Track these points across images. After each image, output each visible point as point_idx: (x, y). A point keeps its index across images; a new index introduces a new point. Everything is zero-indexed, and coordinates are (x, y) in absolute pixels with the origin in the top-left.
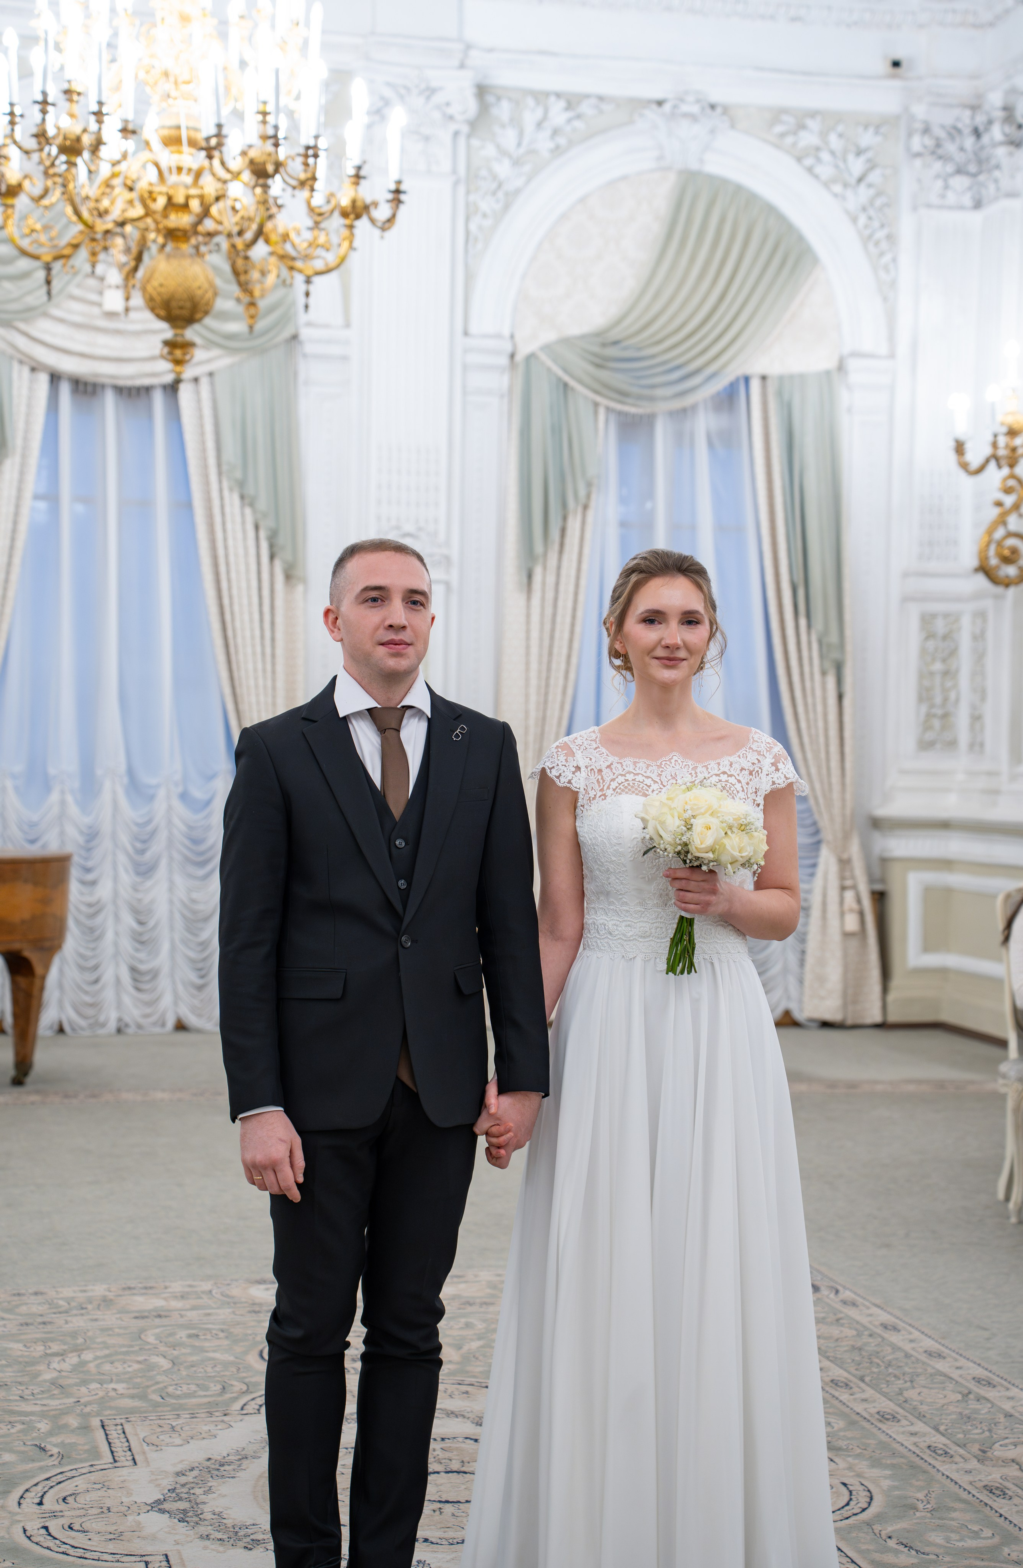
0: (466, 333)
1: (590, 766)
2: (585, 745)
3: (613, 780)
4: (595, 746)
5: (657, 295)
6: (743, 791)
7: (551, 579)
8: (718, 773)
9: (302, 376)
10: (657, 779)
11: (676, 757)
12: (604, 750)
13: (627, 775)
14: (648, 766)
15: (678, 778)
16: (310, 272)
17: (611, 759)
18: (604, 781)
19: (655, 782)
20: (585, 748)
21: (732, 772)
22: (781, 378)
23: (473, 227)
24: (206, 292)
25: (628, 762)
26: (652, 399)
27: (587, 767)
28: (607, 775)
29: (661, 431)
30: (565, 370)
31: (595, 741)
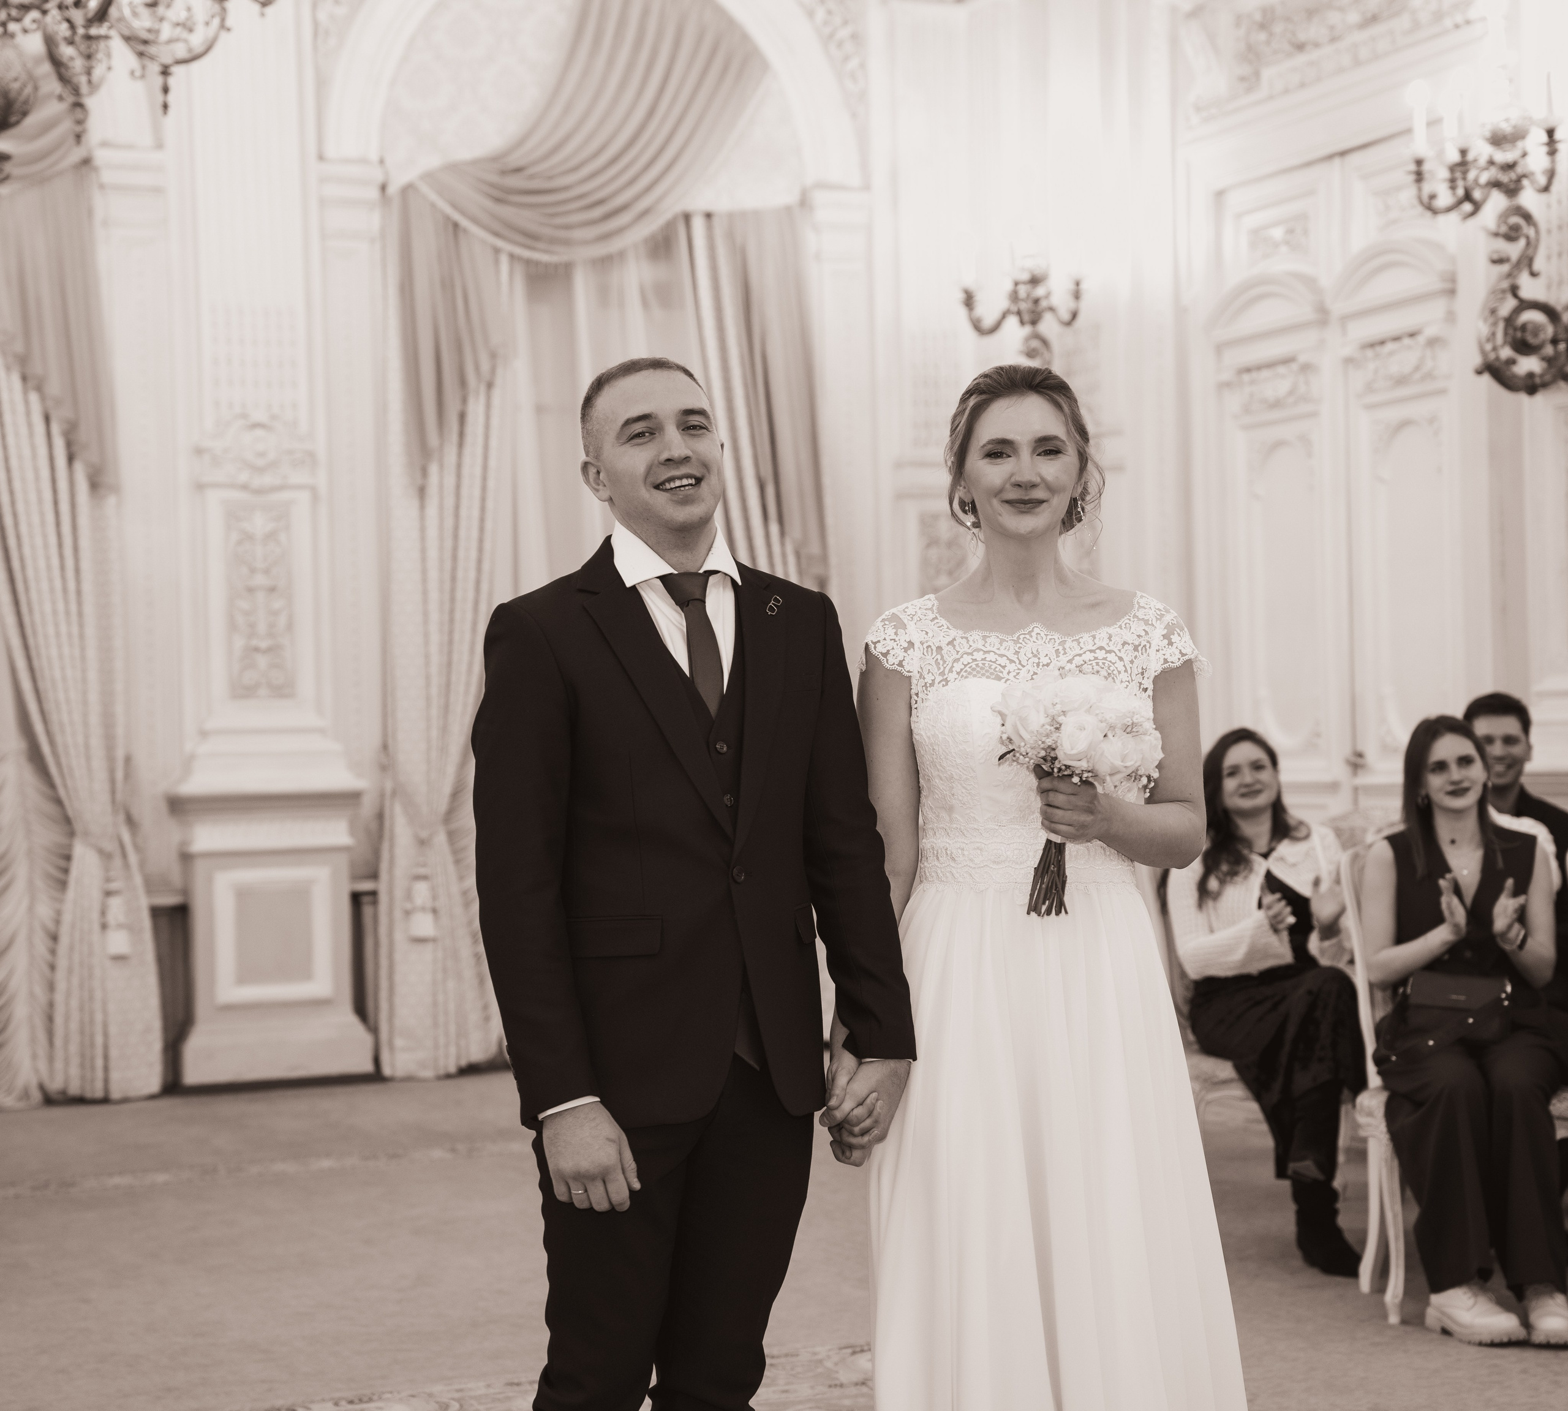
0: (321, 158)
1: (927, 642)
2: (919, 614)
3: (956, 660)
4: (932, 616)
5: (567, 109)
6: (1126, 671)
7: (450, 481)
8: (1094, 648)
9: (99, 214)
10: (1014, 658)
11: (1038, 629)
12: (943, 621)
13: (974, 653)
14: (1002, 641)
15: (1042, 656)
16: (168, 60)
17: (953, 633)
18: (945, 662)
19: (1012, 661)
20: (919, 619)
21: (1112, 648)
22: (731, 216)
23: (322, 16)
24: (24, 85)
25: (976, 636)
26: (567, 243)
27: (922, 643)
28: (949, 654)
29: (582, 284)
30: (455, 206)
31: (931, 609)
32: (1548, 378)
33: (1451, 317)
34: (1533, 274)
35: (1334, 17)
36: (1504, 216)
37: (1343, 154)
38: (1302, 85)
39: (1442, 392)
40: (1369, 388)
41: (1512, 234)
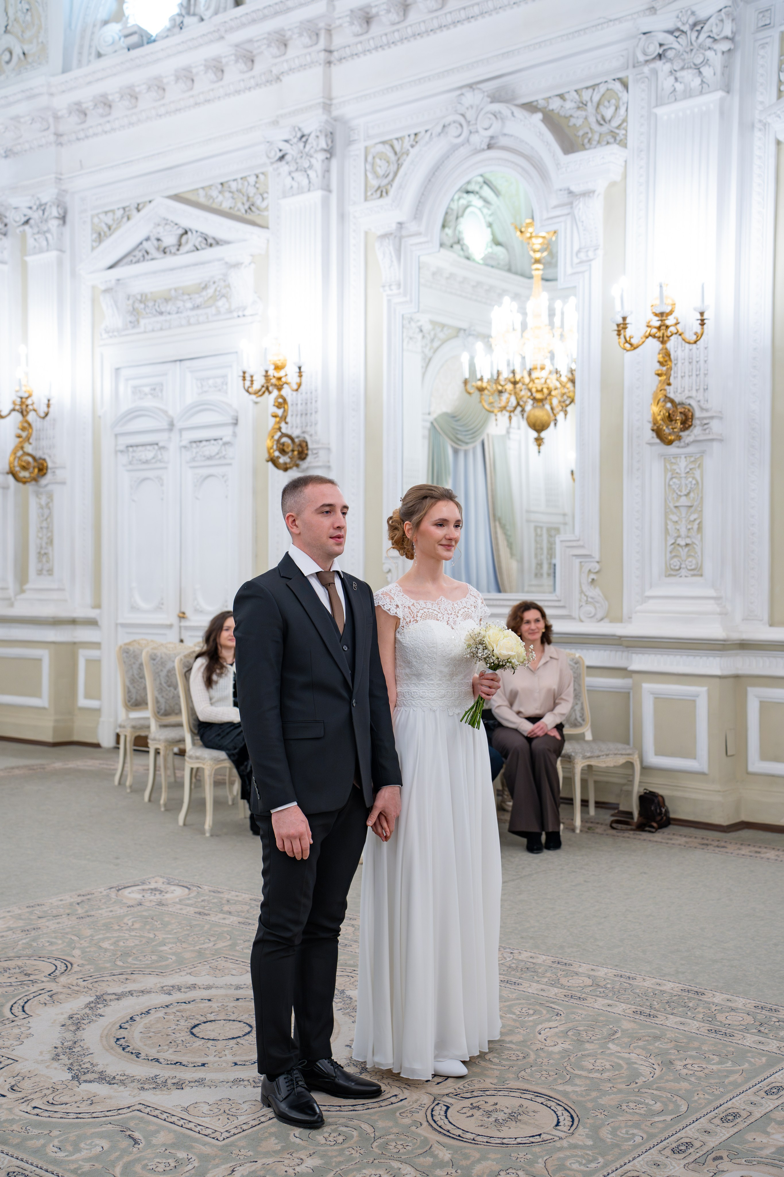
1: (403, 605)
2: (396, 593)
6: (475, 617)
8: (463, 607)
10: (439, 611)
11: (443, 599)
12: (406, 596)
13: (424, 609)
15: (448, 610)
17: (412, 601)
20: (397, 595)
21: (468, 607)
28: (414, 609)
31: (400, 591)
32: (291, 465)
33: (235, 435)
34: (286, 423)
35: (180, 304)
36: (276, 399)
37: (181, 360)
38: (161, 329)
39: (230, 464)
40: (193, 460)
41: (279, 405)
